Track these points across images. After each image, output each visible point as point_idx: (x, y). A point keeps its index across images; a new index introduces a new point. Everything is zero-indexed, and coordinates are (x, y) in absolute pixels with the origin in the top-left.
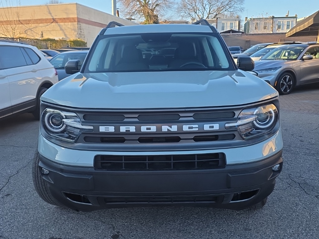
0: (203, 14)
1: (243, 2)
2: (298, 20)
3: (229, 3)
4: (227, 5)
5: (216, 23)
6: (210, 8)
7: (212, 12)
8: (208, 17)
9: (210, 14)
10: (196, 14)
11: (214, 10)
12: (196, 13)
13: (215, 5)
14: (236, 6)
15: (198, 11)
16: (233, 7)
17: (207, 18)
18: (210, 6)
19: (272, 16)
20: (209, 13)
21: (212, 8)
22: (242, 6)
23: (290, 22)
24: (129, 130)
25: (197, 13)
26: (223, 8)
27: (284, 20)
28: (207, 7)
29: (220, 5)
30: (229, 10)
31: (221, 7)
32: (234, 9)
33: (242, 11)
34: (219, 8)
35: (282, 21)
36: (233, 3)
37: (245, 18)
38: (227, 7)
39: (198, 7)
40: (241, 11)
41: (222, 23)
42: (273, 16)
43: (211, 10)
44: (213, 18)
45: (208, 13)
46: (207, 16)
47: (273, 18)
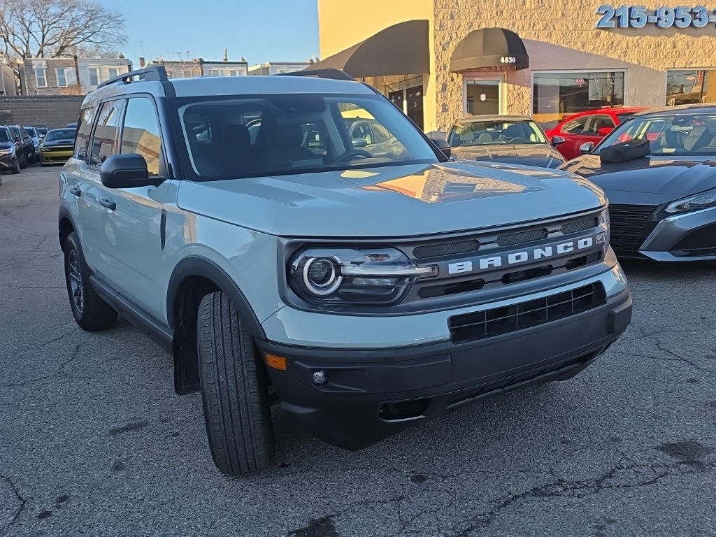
0: (26, 43)
1: (123, 23)
2: (250, 69)
3: (90, 23)
4: (86, 27)
5: (75, 68)
6: (43, 31)
7: (50, 42)
8: (41, 51)
9: (46, 45)
10: (8, 44)
11: (54, 37)
12: (8, 42)
13: (54, 25)
14: (107, 30)
15: (11, 37)
16: (100, 33)
17: (40, 55)
18: (44, 27)
19: (198, 58)
20: (44, 44)
21: (48, 31)
22: (122, 33)
23: (235, 71)
24: (493, 264)
25: (10, 40)
26: (76, 33)
27: (225, 69)
28: (35, 27)
29: (68, 25)
30: (91, 38)
31: (72, 31)
32: (103, 36)
33: (123, 42)
34: (68, 32)
35: (221, 71)
36: (100, 24)
37: (139, 60)
38: (86, 31)
39: (9, 25)
40: (121, 43)
41: (91, 70)
42: (201, 59)
43: (47, 37)
44: (54, 54)
45: (41, 44)
46: (38, 50)
47: (202, 62)
